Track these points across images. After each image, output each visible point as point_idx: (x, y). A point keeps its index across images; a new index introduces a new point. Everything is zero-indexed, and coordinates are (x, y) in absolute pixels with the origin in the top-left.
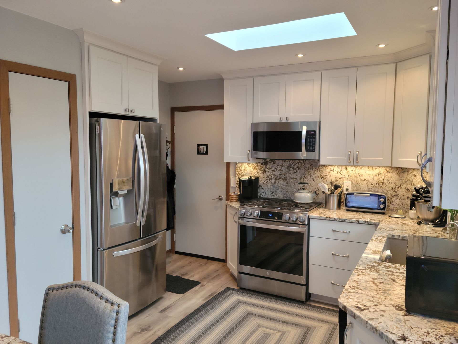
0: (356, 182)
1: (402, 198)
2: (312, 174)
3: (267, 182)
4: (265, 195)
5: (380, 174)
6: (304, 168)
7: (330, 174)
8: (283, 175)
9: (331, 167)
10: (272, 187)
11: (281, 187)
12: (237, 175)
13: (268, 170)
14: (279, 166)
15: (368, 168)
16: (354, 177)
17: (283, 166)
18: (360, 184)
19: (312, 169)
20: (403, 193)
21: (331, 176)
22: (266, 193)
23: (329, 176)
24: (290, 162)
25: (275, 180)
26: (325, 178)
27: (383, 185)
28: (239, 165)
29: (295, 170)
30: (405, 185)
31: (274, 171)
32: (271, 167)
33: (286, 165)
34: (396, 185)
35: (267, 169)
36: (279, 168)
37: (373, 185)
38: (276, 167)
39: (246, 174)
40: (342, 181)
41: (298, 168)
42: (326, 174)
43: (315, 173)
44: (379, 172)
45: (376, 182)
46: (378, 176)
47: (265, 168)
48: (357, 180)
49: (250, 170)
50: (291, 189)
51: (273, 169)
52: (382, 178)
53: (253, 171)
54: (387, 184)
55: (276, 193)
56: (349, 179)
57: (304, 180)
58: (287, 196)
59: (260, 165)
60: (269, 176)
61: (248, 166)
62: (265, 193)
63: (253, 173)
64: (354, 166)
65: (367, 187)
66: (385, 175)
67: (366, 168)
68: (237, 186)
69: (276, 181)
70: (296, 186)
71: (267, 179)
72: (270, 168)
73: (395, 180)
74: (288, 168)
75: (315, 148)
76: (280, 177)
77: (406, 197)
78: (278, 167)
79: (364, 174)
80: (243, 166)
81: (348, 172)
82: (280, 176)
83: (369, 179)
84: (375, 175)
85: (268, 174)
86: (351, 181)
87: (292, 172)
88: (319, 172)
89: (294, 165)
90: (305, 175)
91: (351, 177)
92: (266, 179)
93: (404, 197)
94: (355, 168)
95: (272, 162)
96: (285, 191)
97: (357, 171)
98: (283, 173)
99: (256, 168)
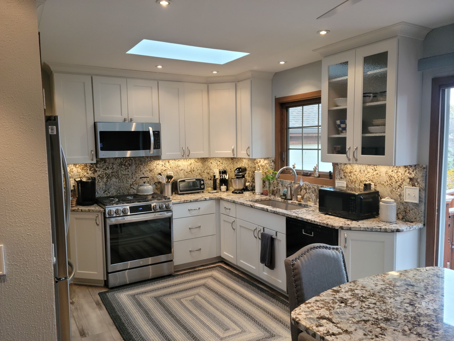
0: (176, 172)
1: (205, 179)
2: (142, 169)
3: (99, 182)
5: (192, 164)
6: (135, 164)
7: (157, 167)
8: (115, 173)
9: (157, 162)
11: (114, 184)
14: (110, 165)
16: (175, 168)
17: (114, 164)
18: (179, 173)
19: (142, 164)
20: (206, 176)
23: (156, 169)
24: (121, 160)
25: (107, 179)
26: (153, 171)
27: (194, 172)
29: (126, 167)
30: (206, 170)
31: (106, 170)
33: (118, 163)
34: (202, 171)
35: (98, 169)
37: (188, 173)
38: (107, 165)
39: (72, 176)
40: (166, 172)
41: (129, 164)
42: (153, 168)
43: (144, 168)
44: (191, 162)
45: (189, 170)
46: (190, 166)
47: (95, 167)
48: (177, 170)
49: (77, 171)
50: (123, 185)
51: (105, 168)
52: (193, 167)
54: (196, 171)
55: (109, 191)
56: (171, 170)
57: (135, 175)
59: (90, 165)
60: (101, 175)
61: (74, 167)
62: (97, 192)
63: (81, 174)
64: (174, 159)
65: (184, 175)
66: (194, 164)
67: (182, 160)
70: (128, 182)
73: (201, 167)
74: (119, 166)
75: (160, 146)
76: (112, 176)
77: (207, 179)
78: (109, 166)
79: (181, 165)
81: (170, 165)
82: (112, 174)
83: (184, 168)
84: (188, 165)
85: (99, 173)
86: (173, 171)
87: (124, 169)
88: (148, 167)
89: (125, 162)
90: (136, 171)
91: (172, 168)
94: (175, 161)
95: (102, 161)
96: (118, 187)
97: (176, 163)
98: (115, 170)
99: (85, 168)
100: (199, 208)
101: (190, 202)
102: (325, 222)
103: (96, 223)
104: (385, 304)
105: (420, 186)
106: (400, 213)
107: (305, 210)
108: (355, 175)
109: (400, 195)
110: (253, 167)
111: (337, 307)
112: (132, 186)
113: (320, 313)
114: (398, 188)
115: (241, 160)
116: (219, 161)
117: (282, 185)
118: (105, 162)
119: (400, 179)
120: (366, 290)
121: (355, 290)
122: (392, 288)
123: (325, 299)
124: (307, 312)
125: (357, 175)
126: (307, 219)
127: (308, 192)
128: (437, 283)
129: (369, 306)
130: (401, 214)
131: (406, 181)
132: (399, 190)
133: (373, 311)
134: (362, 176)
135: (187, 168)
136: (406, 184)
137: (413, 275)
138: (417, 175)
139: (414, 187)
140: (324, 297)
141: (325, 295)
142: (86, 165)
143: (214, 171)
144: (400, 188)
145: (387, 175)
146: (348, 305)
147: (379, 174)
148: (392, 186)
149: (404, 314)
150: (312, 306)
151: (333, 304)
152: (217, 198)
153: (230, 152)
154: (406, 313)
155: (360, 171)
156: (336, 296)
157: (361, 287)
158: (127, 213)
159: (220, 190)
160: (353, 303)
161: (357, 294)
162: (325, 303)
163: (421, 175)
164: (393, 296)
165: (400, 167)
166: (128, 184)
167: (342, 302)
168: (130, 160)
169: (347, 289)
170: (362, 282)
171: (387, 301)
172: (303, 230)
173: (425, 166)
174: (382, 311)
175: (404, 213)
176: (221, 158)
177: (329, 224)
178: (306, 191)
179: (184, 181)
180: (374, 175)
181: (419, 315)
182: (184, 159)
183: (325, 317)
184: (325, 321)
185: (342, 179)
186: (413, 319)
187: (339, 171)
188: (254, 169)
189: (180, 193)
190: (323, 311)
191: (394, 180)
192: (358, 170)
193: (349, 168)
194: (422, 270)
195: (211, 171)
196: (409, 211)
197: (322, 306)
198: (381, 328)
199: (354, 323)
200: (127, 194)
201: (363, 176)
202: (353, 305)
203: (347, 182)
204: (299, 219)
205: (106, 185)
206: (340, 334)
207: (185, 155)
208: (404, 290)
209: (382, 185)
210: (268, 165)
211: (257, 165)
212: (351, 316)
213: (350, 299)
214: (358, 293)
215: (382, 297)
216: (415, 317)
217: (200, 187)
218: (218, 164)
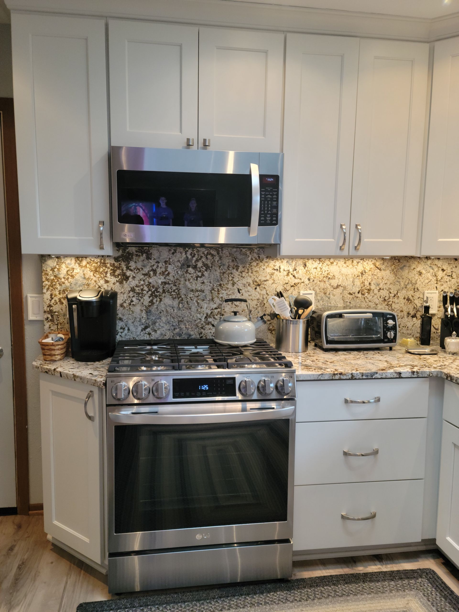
0: (322, 291)
1: (399, 315)
2: (235, 280)
3: (132, 303)
4: (126, 335)
5: (365, 272)
6: (220, 267)
7: (274, 277)
8: (172, 285)
9: (275, 262)
10: (144, 315)
11: (167, 311)
12: (48, 289)
13: (133, 273)
14: (160, 265)
15: (345, 263)
16: (320, 281)
17: (170, 264)
18: (330, 294)
19: (237, 268)
20: (401, 306)
21: (274, 281)
22: (129, 330)
23: (271, 282)
24: (186, 254)
25: (151, 298)
26: (263, 286)
27: (369, 293)
28: (51, 263)
29: (199, 272)
30: (404, 292)
31: (150, 276)
32: (139, 265)
33: (179, 261)
34: (391, 293)
35: (131, 272)
36: (161, 268)
37: (353, 296)
38: (153, 266)
39: (73, 285)
40: (297, 290)
41: (205, 266)
42: (265, 279)
43: (242, 276)
44: (363, 269)
45: (358, 290)
46: (360, 277)
47: (125, 269)
48: (325, 287)
49: (84, 274)
50: (189, 315)
51: (147, 272)
52: (367, 281)
53: (92, 277)
54: (376, 291)
55: (155, 328)
56: (309, 286)
57: (218, 294)
58: (181, 333)
59: (113, 261)
60: (137, 289)
61: (77, 265)
62: (126, 328)
63: (93, 281)
64: (320, 259)
65: (343, 299)
66: (373, 274)
67: (341, 262)
68: (48, 318)
69: (153, 299)
70: (201, 308)
71: (131, 296)
72: (139, 269)
73: (389, 283)
74: (181, 268)
75: (277, 217)
76: (164, 290)
77: (406, 314)
78: (158, 266)
79: (337, 274)
80: (63, 266)
81: (308, 272)
82: (163, 287)
83: (345, 283)
84: (356, 276)
85: (133, 283)
86: (313, 289)
87: (192, 277)
88: (252, 275)
89: (197, 261)
90: (222, 282)
91: (313, 281)
92: (129, 297)
93: (403, 313)
94: (321, 263)
95: (142, 255)
96: (176, 320)
97: (324, 268)
98: (172, 279)
99: (101, 270)
100: (378, 400)
101: (349, 379)
112: (210, 320)
116: (443, 270)
135: (353, 282)
143: (426, 295)
152: (435, 374)
158: (166, 396)
159: (443, 346)
166: (202, 314)
168: (209, 257)
179: (340, 316)
182: (346, 258)
189: (326, 346)
195: (417, 294)
200: (198, 337)
205: (148, 312)
207: (346, 247)
217: (385, 334)
218: (439, 278)
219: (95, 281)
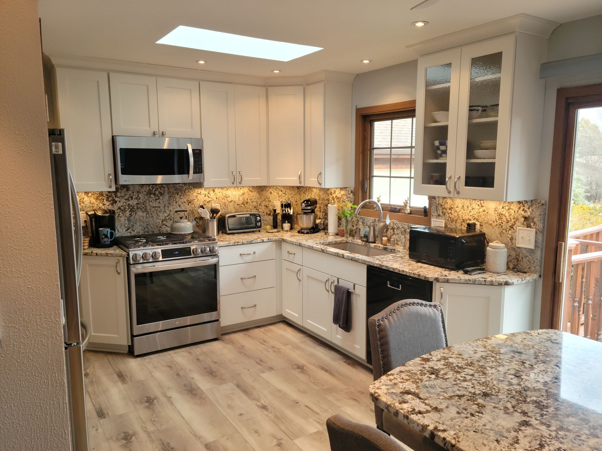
0: (224, 204)
1: (262, 214)
2: (177, 200)
6: (168, 193)
7: (198, 197)
8: (142, 205)
9: (198, 190)
10: (127, 222)
11: (140, 219)
14: (135, 194)
16: (222, 199)
17: (140, 193)
18: (227, 205)
19: (178, 194)
20: (263, 210)
21: (198, 200)
23: (196, 200)
24: (149, 187)
25: (130, 212)
26: (193, 203)
27: (247, 204)
29: (157, 197)
30: (264, 202)
31: (129, 200)
32: (123, 195)
33: (145, 191)
34: (258, 203)
35: (118, 199)
37: (239, 206)
38: (131, 195)
39: (84, 208)
40: (211, 204)
41: (160, 193)
42: (193, 199)
43: (181, 198)
44: (243, 192)
45: (241, 202)
46: (242, 196)
47: (114, 197)
48: (225, 202)
49: (90, 201)
50: (153, 221)
51: (127, 198)
52: (246, 198)
53: (95, 202)
54: (250, 203)
55: (133, 229)
56: (217, 202)
57: (168, 208)
58: (149, 231)
59: (107, 193)
60: (122, 208)
61: (86, 196)
63: (96, 205)
64: (221, 188)
65: (234, 208)
66: (248, 194)
67: (232, 189)
70: (159, 216)
71: (119, 212)
73: (256, 198)
74: (147, 195)
75: (202, 169)
76: (137, 208)
77: (265, 214)
78: (133, 195)
79: (230, 195)
81: (216, 195)
82: (137, 206)
83: (235, 200)
84: (240, 195)
85: (119, 204)
86: (219, 203)
87: (153, 200)
88: (186, 197)
89: (155, 190)
90: (170, 202)
91: (219, 199)
94: (222, 190)
95: (124, 189)
96: (145, 224)
97: (223, 192)
98: (142, 201)
99: (100, 198)
101: (241, 244)
102: (416, 272)
103: (117, 271)
104: (485, 376)
105: (537, 227)
106: (511, 261)
107: (392, 256)
108: (456, 211)
109: (512, 239)
110: (325, 199)
111: (425, 379)
112: (164, 223)
113: (404, 386)
114: (510, 229)
115: (309, 190)
116: (281, 191)
117: (363, 224)
118: (128, 190)
119: (512, 218)
120: (463, 358)
121: (449, 358)
122: (495, 355)
123: (412, 369)
124: (388, 385)
125: (459, 211)
126: (394, 268)
127: (396, 233)
128: (550, 349)
129: (465, 377)
130: (512, 263)
131: (519, 220)
132: (510, 232)
133: (470, 384)
134: (464, 214)
136: (520, 224)
137: (521, 340)
138: (533, 213)
139: (529, 229)
140: (411, 367)
141: (411, 365)
142: (101, 194)
143: (274, 204)
144: (512, 229)
145: (497, 213)
146: (439, 377)
147: (486, 211)
148: (502, 226)
149: (507, 388)
150: (395, 378)
151: (421, 375)
152: (277, 239)
153: (296, 178)
154: (510, 387)
155: (463, 206)
156: (425, 366)
157: (457, 355)
158: (159, 258)
159: (282, 228)
160: (445, 374)
161: (451, 363)
162: (411, 374)
163: (538, 214)
164: (496, 366)
165: (512, 203)
166: (160, 220)
167: (432, 373)
168: (162, 188)
169: (439, 357)
170: (458, 348)
171: (487, 372)
172: (388, 282)
173: (543, 202)
174: (481, 384)
175: (516, 260)
176: (284, 187)
177: (421, 274)
178: (394, 231)
179: (234, 216)
180: (480, 212)
181: (526, 389)
182: (234, 188)
183: (411, 391)
184: (410, 396)
185: (440, 217)
186: (517, 394)
187: (437, 207)
188: (327, 202)
189: (228, 232)
190: (408, 384)
191: (504, 219)
192: (460, 206)
193: (449, 203)
194: (533, 334)
195: (270, 204)
196: (522, 258)
197: (407, 378)
198: (478, 404)
199: (446, 398)
200: (158, 232)
201: (467, 214)
202: (446, 377)
203: (446, 221)
204: (384, 268)
205: (129, 220)
206: (428, 412)
207: (235, 182)
208: (510, 358)
209: (490, 226)
210: (346, 197)
211: (331, 197)
212: (443, 390)
213: (442, 369)
214: (453, 361)
215: (482, 367)
216: (520, 392)
217: (256, 224)
218: (280, 195)
219: (97, 205)
